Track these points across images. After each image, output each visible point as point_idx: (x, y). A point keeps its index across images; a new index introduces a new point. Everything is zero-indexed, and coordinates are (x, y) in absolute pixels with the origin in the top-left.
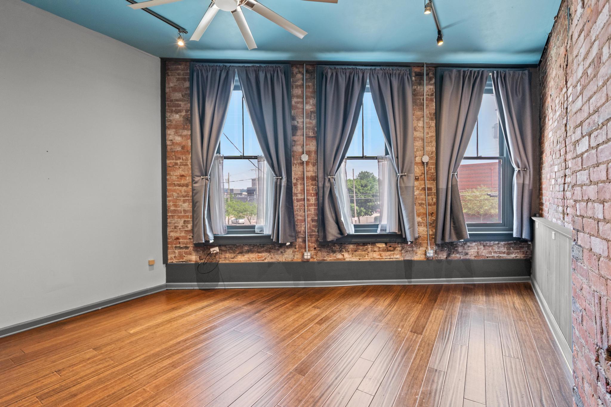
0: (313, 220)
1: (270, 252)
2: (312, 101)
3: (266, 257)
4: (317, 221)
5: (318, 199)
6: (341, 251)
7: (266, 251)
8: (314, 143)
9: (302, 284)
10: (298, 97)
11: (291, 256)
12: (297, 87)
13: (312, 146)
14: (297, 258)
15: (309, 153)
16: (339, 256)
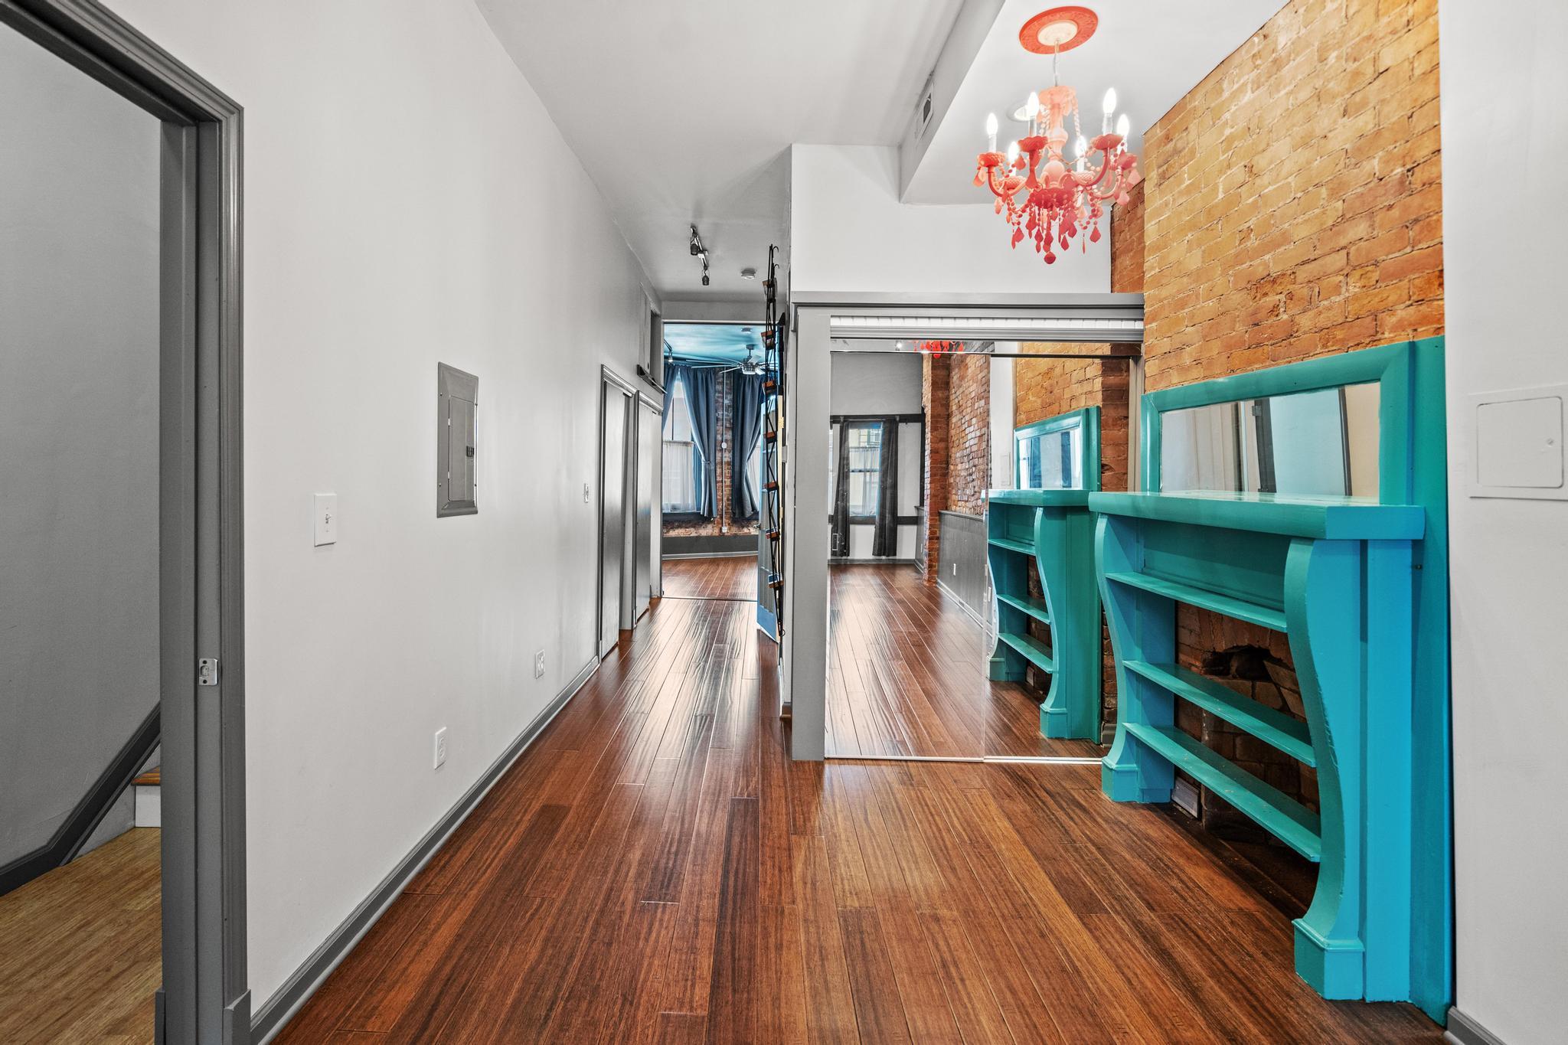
0: (728, 500)
1: (694, 527)
2: (730, 397)
3: (692, 532)
4: (732, 500)
5: (733, 481)
6: (748, 527)
7: (692, 527)
8: (730, 433)
9: (720, 555)
10: (719, 392)
11: (711, 531)
12: (719, 383)
13: (728, 436)
14: (716, 532)
15: (726, 441)
16: (746, 530)
